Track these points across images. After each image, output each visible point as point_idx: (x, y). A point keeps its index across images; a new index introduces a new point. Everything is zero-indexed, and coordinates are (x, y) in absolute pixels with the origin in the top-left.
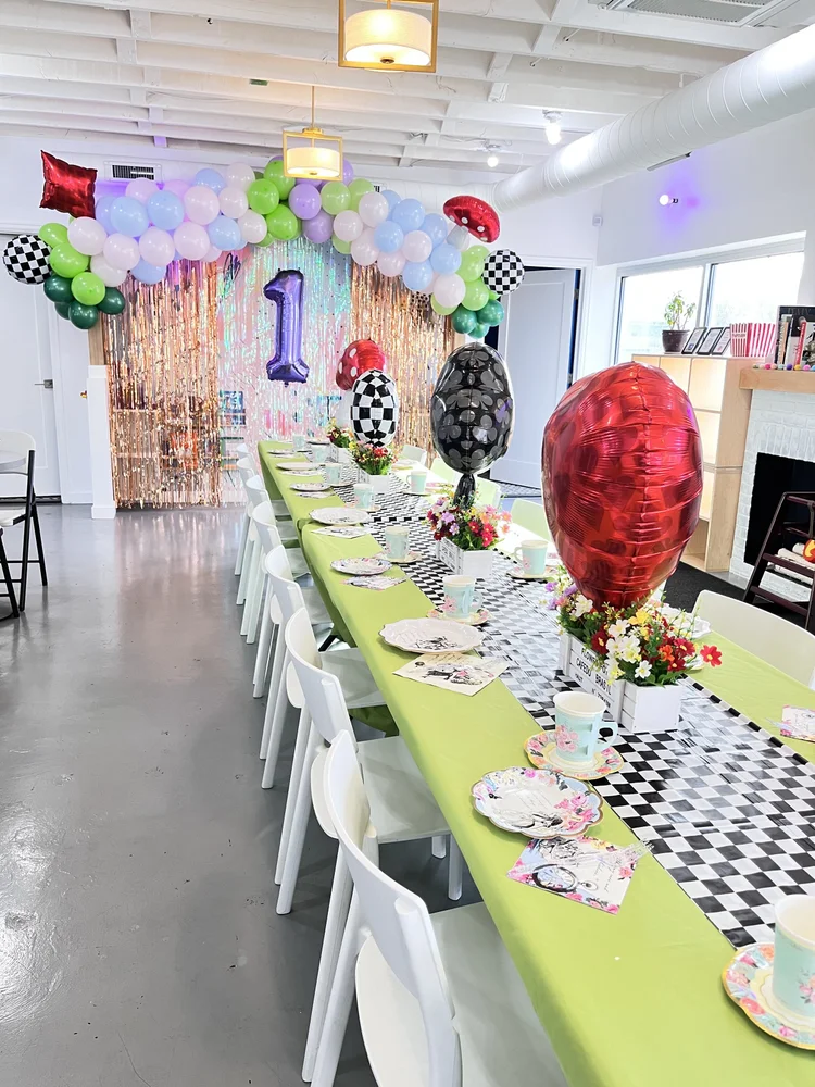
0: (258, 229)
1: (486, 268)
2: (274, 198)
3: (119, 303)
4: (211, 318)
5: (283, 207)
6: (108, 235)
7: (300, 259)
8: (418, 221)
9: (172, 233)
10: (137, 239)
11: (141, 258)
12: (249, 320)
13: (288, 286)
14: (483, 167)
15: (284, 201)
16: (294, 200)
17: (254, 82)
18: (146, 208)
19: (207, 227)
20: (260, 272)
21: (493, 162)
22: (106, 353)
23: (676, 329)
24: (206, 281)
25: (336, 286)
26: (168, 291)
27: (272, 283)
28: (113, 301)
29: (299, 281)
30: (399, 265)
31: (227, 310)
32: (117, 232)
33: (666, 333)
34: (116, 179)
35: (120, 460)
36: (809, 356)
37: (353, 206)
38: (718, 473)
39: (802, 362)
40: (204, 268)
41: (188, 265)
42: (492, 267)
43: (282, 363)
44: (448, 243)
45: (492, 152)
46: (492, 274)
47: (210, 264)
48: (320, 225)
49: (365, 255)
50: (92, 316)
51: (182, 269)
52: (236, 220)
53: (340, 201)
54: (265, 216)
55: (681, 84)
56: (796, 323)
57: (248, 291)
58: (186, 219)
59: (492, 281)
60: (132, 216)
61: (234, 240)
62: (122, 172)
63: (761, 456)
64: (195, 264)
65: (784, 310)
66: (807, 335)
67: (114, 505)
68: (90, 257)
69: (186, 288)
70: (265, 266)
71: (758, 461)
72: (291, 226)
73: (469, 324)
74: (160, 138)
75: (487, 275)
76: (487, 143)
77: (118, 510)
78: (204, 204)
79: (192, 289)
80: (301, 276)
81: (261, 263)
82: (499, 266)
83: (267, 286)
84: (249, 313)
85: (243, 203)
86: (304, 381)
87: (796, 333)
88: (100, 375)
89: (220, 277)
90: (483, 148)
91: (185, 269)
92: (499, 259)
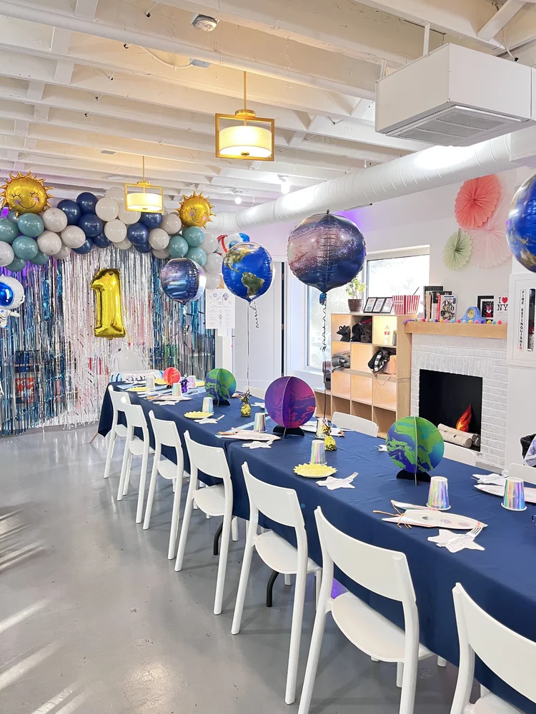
14: (232, 203)
17: (104, 152)
21: (238, 201)
23: (355, 298)
33: (350, 301)
36: (444, 314)
38: (398, 382)
39: (441, 317)
45: (237, 195)
55: (365, 166)
56: (435, 296)
63: (422, 371)
65: (426, 289)
66: (441, 303)
71: (420, 374)
76: (234, 190)
87: (436, 301)
90: (231, 192)
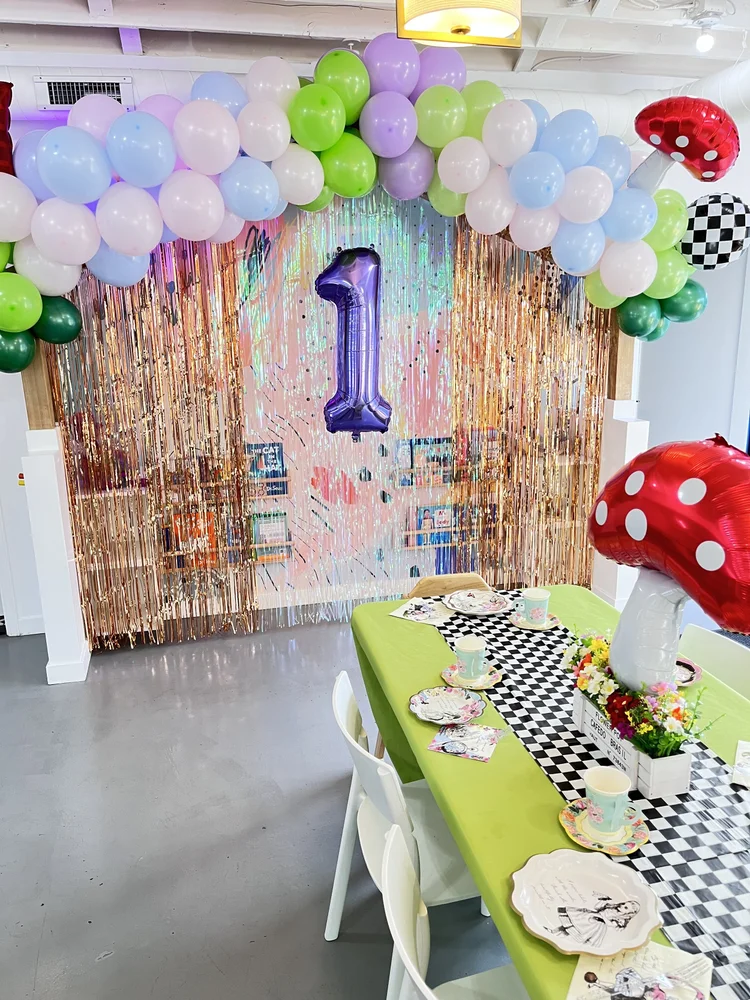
0: (308, 178)
1: (691, 226)
2: (337, 119)
3: (71, 322)
4: (231, 337)
5: (351, 138)
6: (39, 202)
7: (373, 229)
8: (587, 149)
9: (154, 192)
10: (92, 207)
11: (103, 244)
12: (293, 336)
13: (355, 275)
15: (353, 127)
16: (372, 122)
18: (104, 147)
19: (217, 178)
20: (308, 255)
22: (56, 406)
24: (218, 277)
25: (429, 270)
26: (155, 296)
27: (328, 273)
28: (60, 321)
29: (372, 267)
30: (548, 230)
31: (257, 320)
32: (54, 196)
34: (56, 107)
35: (93, 577)
37: (473, 128)
40: (214, 254)
41: (187, 250)
42: (701, 224)
43: (350, 403)
44: (630, 186)
46: (700, 236)
47: (225, 247)
48: (411, 170)
49: (491, 213)
50: (23, 348)
51: (177, 256)
52: (269, 164)
53: (450, 120)
54: (318, 154)
57: (288, 289)
58: (180, 165)
59: (699, 249)
60: (77, 162)
61: (267, 201)
62: (65, 93)
64: (198, 247)
67: (86, 647)
68: (12, 245)
69: (185, 287)
70: (315, 244)
72: (364, 170)
73: (651, 321)
74: (130, 31)
75: (690, 238)
77: (94, 652)
78: (212, 134)
79: (196, 290)
80: (376, 259)
81: (309, 240)
82: (714, 223)
83: (321, 277)
84: (292, 325)
85: (281, 131)
86: (384, 430)
88: (48, 446)
89: (241, 266)
91: (183, 256)
92: (715, 210)
